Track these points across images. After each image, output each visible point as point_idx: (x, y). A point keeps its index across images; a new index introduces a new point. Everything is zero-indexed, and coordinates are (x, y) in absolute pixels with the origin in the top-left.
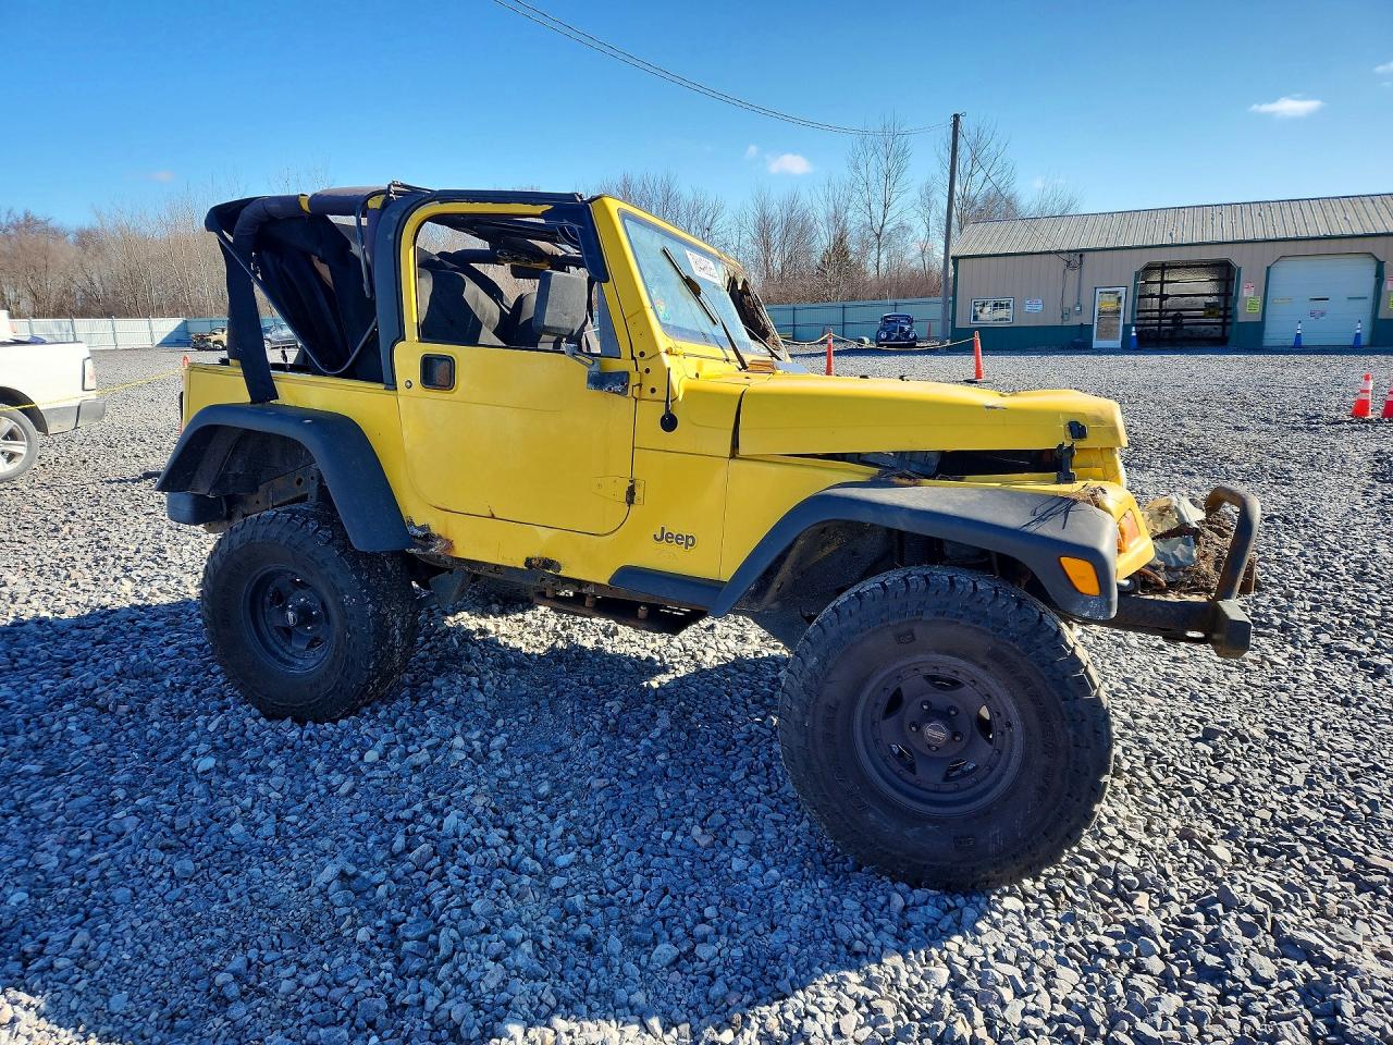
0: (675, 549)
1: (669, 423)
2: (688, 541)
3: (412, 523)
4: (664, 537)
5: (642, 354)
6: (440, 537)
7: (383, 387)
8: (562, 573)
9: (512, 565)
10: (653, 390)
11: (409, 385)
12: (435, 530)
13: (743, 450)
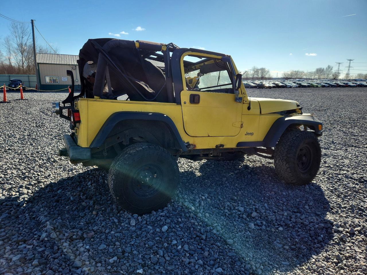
0: (249, 136)
1: (249, 108)
2: (252, 134)
3: (184, 142)
4: (247, 134)
5: (244, 93)
6: (192, 144)
7: (176, 104)
8: (225, 147)
9: (212, 148)
10: (246, 101)
11: (185, 103)
12: (191, 143)
13: (262, 113)
